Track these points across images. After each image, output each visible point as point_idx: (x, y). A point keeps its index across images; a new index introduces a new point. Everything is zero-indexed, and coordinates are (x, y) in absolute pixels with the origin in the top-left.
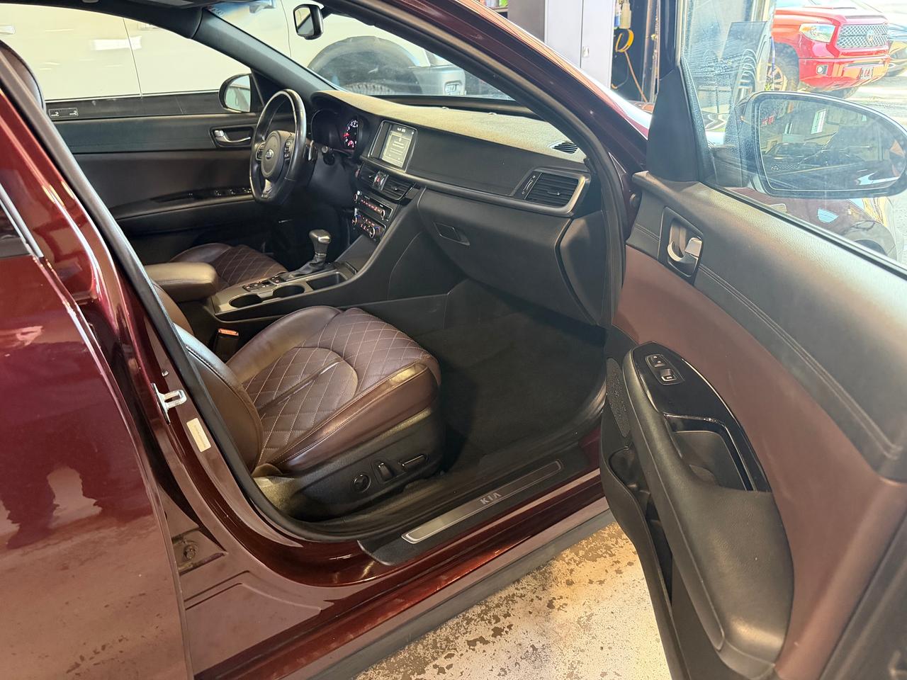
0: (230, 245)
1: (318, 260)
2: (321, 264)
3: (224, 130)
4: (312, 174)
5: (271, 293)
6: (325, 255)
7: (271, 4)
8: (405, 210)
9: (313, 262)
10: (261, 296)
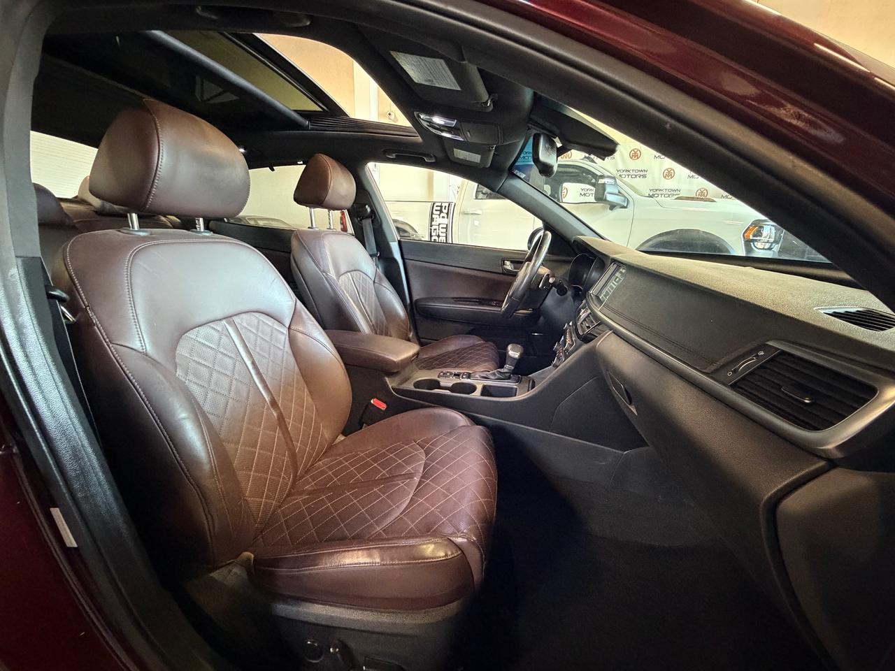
0: (484, 340)
1: (505, 370)
2: (507, 375)
3: (512, 262)
4: (544, 300)
5: (450, 385)
6: (513, 368)
7: (625, 205)
8: (585, 347)
9: (502, 370)
10: (442, 384)
